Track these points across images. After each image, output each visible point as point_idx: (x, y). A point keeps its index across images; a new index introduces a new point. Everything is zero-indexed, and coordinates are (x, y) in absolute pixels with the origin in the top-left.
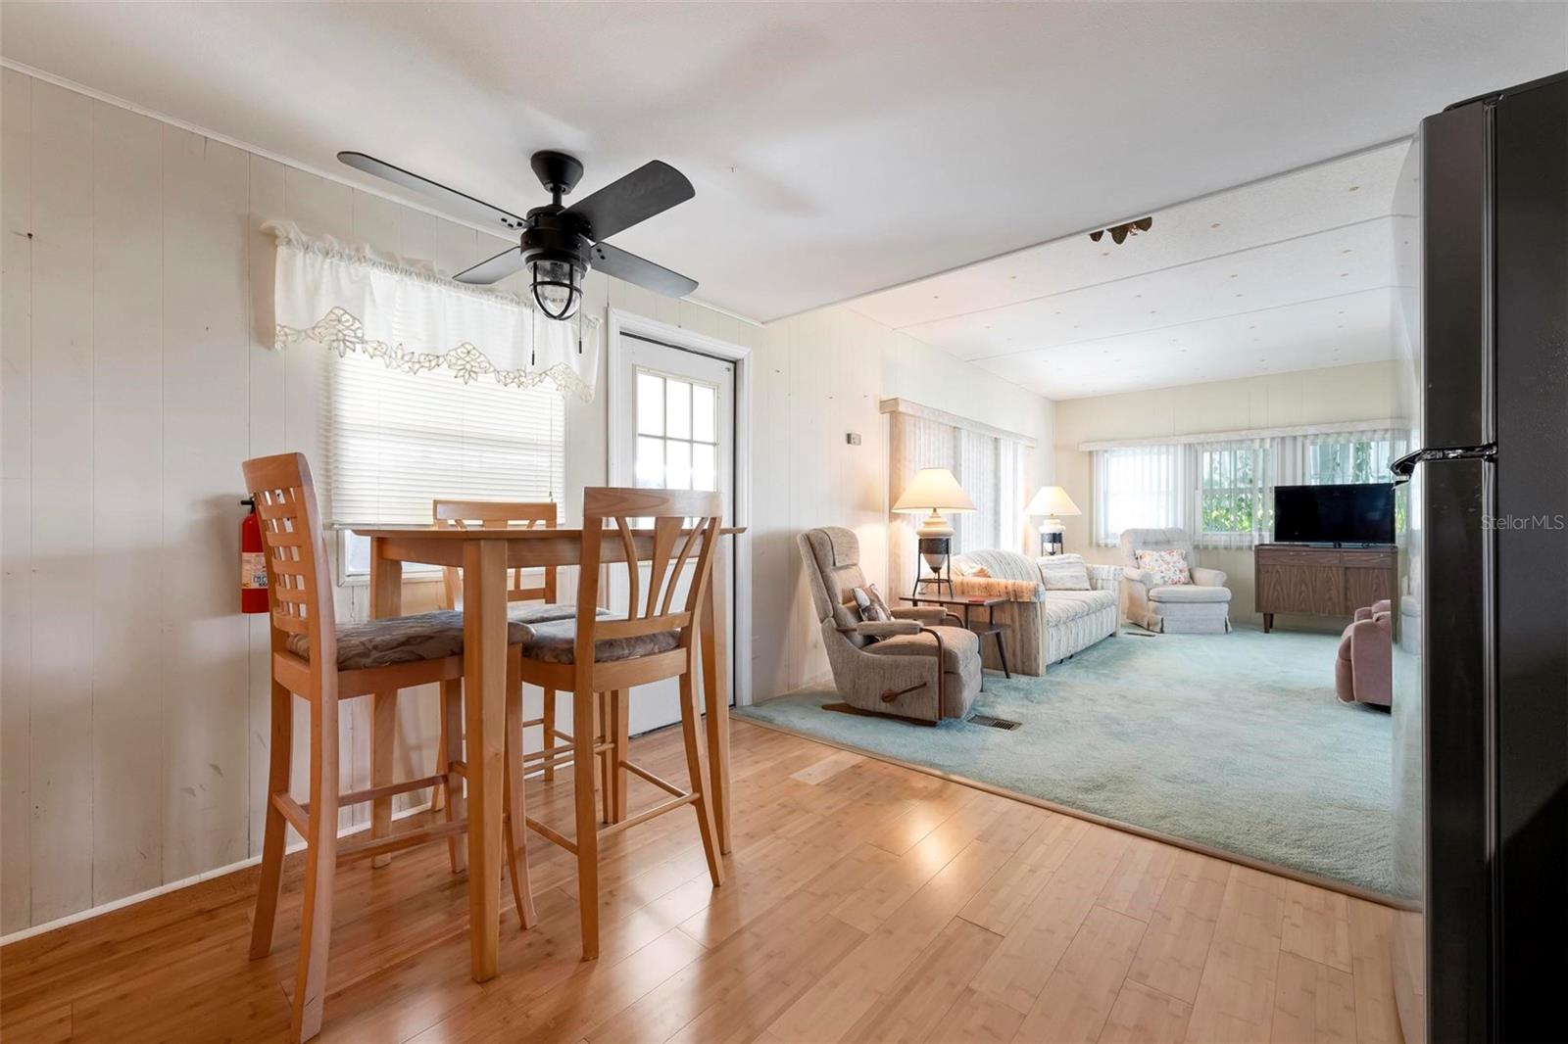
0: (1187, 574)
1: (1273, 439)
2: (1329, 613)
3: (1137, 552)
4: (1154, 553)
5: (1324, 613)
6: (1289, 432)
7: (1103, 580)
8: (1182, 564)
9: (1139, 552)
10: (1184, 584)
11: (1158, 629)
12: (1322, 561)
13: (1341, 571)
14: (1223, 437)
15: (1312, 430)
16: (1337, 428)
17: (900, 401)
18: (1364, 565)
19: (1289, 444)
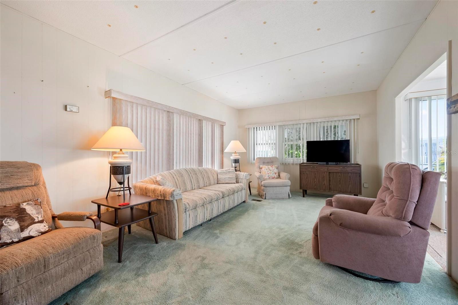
0: (277, 174)
1: (307, 124)
2: (324, 190)
3: (260, 166)
4: (266, 166)
5: (322, 190)
6: (312, 121)
7: (241, 179)
8: (276, 171)
9: (261, 166)
10: (276, 178)
11: (264, 197)
12: (322, 170)
13: (328, 173)
14: (291, 123)
15: (319, 120)
16: (327, 119)
17: (112, 91)
18: (336, 171)
19: (312, 125)
